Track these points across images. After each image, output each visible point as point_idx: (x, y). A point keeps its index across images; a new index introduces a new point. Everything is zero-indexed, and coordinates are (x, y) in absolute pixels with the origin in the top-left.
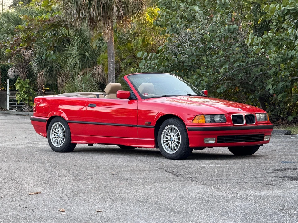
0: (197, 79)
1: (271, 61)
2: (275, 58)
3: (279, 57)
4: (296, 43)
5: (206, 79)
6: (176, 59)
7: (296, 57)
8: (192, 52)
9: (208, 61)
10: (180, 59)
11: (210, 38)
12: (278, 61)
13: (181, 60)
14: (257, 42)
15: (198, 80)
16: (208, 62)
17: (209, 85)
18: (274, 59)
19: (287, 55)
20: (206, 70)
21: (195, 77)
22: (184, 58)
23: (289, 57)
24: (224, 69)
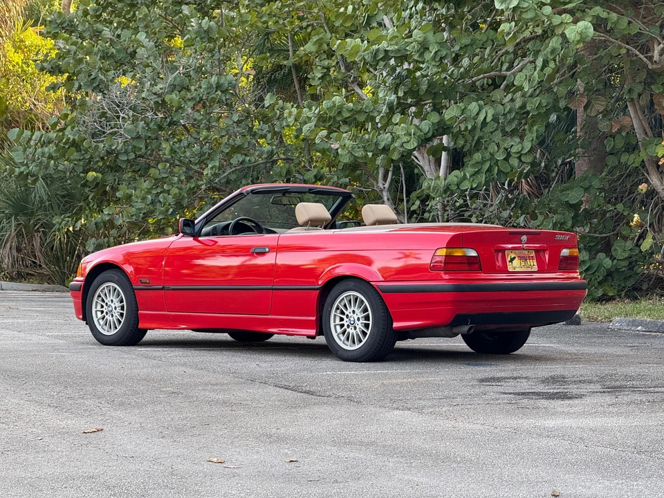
0: (152, 188)
1: (341, 155)
2: (350, 149)
3: (359, 148)
4: (396, 120)
5: (175, 191)
6: (101, 145)
7: (395, 147)
8: (138, 132)
9: (173, 151)
10: (111, 146)
11: (180, 102)
12: (356, 155)
13: (113, 148)
14: (309, 116)
15: (154, 192)
16: (173, 153)
17: (179, 202)
18: (349, 152)
19: (377, 144)
20: (169, 170)
21: (146, 185)
22: (119, 143)
23: (381, 148)
24: (212, 168)
